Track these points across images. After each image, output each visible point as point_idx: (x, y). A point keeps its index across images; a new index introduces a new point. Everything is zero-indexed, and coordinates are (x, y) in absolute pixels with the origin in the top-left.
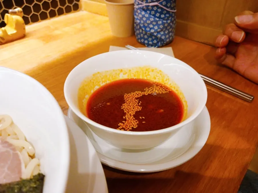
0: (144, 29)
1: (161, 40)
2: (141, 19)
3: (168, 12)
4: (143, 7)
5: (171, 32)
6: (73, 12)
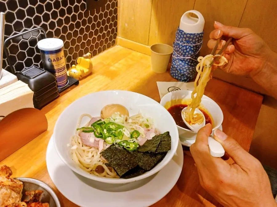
6: (112, 47)
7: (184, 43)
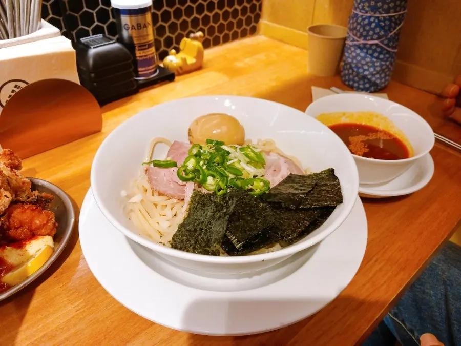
0: (355, 70)
1: (375, 84)
2: (354, 58)
3: (388, 52)
4: (360, 44)
5: (389, 75)
6: (249, 37)
7: (367, 12)
